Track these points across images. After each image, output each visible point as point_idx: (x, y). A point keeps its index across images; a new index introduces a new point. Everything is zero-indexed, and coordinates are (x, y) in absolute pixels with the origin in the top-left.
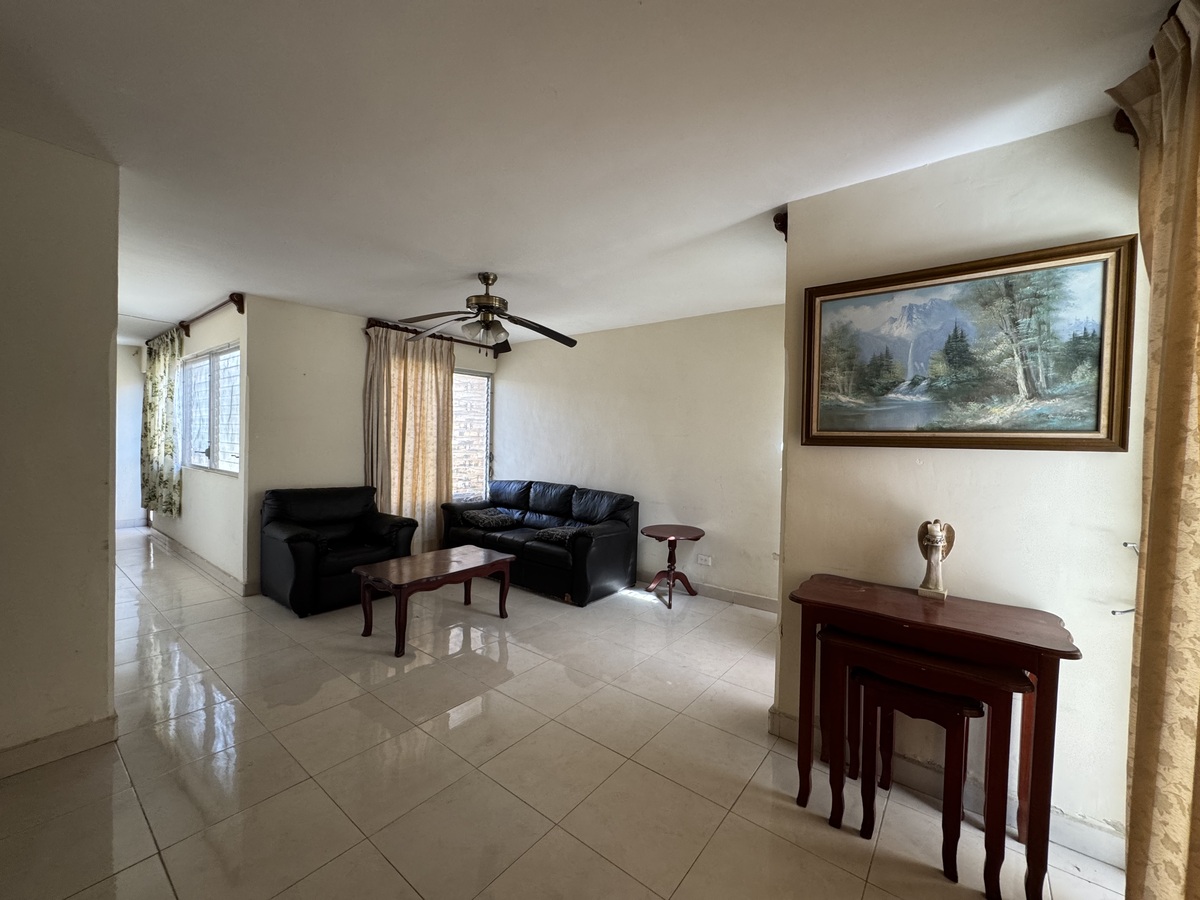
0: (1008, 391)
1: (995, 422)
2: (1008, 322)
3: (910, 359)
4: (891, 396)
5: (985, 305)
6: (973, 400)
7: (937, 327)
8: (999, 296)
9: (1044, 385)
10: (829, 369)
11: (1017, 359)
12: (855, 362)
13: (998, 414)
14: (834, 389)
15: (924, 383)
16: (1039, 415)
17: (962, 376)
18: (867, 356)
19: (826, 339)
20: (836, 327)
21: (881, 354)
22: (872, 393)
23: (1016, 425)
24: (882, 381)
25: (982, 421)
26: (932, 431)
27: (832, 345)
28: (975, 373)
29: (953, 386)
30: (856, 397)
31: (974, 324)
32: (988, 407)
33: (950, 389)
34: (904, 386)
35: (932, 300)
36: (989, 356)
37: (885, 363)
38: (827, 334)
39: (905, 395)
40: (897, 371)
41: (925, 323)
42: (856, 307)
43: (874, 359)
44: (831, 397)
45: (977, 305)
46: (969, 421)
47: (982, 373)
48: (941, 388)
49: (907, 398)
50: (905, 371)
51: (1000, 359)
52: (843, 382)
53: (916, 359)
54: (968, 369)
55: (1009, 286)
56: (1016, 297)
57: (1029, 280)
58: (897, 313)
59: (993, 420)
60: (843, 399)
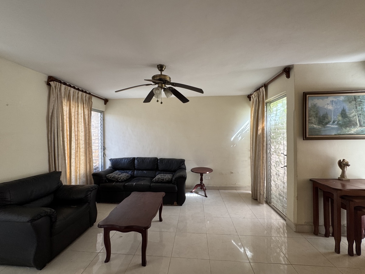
0: (355, 125)
1: (352, 133)
2: (355, 107)
3: (332, 115)
4: (328, 125)
5: (350, 102)
6: (347, 127)
7: (339, 107)
8: (353, 100)
9: (363, 124)
10: (311, 117)
11: (357, 117)
12: (318, 115)
13: (353, 130)
14: (312, 123)
15: (336, 122)
16: (362, 131)
17: (345, 120)
18: (321, 114)
19: (309, 108)
20: (312, 104)
21: (325, 114)
22: (323, 124)
23: (357, 133)
24: (326, 121)
25: (350, 132)
26: (338, 135)
27: (311, 110)
28: (348, 120)
29: (343, 123)
30: (318, 125)
31: (348, 107)
32: (351, 129)
33: (342, 124)
34: (331, 123)
35: (338, 100)
36: (351, 116)
37: (326, 116)
38: (310, 107)
39: (331, 125)
40: (329, 118)
41: (336, 106)
42: (318, 100)
43: (323, 115)
44: (312, 125)
45: (348, 102)
46: (347, 132)
47: (349, 120)
48: (340, 124)
49: (332, 126)
50: (331, 118)
51: (353, 117)
52: (315, 121)
53: (334, 115)
54: (346, 119)
55: (355, 98)
56: (357, 101)
57: (359, 97)
58: (329, 102)
59: (352, 132)
60: (315, 126)
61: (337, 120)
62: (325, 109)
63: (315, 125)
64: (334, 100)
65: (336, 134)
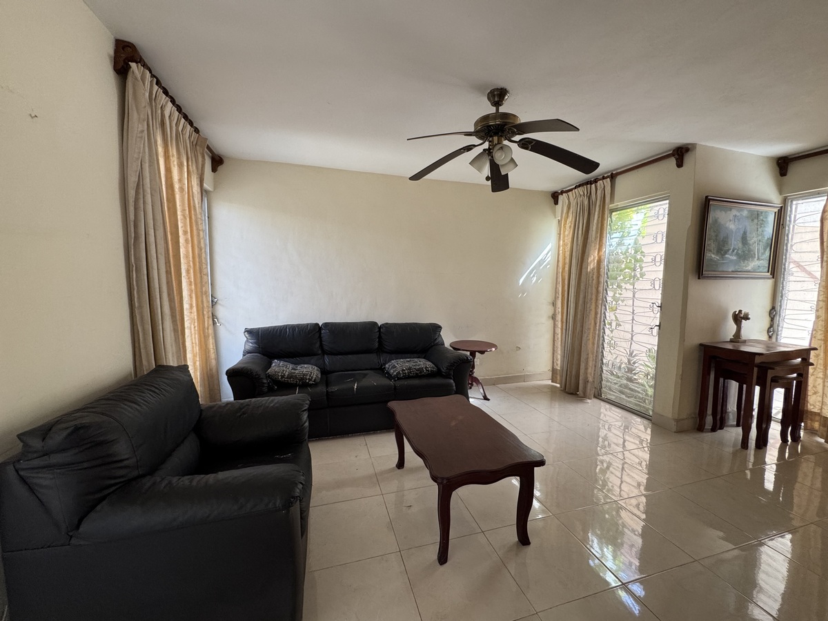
0: (753, 257)
2: (756, 229)
3: (733, 240)
4: (727, 256)
5: (752, 220)
6: (746, 259)
7: (741, 227)
8: (755, 217)
9: (761, 255)
10: (710, 241)
11: (756, 244)
12: (718, 238)
13: (750, 266)
14: (711, 251)
15: (735, 251)
16: (758, 266)
17: (744, 249)
18: (722, 236)
20: (714, 219)
21: (726, 236)
22: (721, 254)
23: (753, 270)
24: (725, 249)
25: (747, 268)
27: (712, 228)
29: (742, 253)
30: (717, 255)
31: (749, 228)
32: (749, 262)
33: (741, 255)
34: (730, 252)
35: (741, 214)
36: (751, 242)
37: (726, 240)
38: (710, 222)
39: (730, 256)
40: (729, 244)
41: (738, 224)
43: (723, 238)
44: (710, 255)
45: (750, 220)
47: (748, 249)
48: (739, 254)
50: (731, 244)
51: (753, 244)
52: (713, 247)
53: (735, 240)
54: (746, 246)
55: (758, 214)
56: (759, 219)
57: (762, 212)
58: (731, 217)
59: (749, 268)
60: (713, 256)
61: (737, 248)
62: (726, 228)
63: (714, 254)
64: (738, 214)
65: (733, 270)
